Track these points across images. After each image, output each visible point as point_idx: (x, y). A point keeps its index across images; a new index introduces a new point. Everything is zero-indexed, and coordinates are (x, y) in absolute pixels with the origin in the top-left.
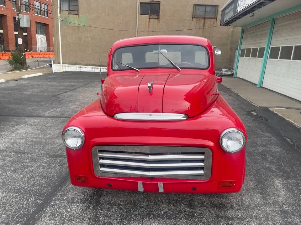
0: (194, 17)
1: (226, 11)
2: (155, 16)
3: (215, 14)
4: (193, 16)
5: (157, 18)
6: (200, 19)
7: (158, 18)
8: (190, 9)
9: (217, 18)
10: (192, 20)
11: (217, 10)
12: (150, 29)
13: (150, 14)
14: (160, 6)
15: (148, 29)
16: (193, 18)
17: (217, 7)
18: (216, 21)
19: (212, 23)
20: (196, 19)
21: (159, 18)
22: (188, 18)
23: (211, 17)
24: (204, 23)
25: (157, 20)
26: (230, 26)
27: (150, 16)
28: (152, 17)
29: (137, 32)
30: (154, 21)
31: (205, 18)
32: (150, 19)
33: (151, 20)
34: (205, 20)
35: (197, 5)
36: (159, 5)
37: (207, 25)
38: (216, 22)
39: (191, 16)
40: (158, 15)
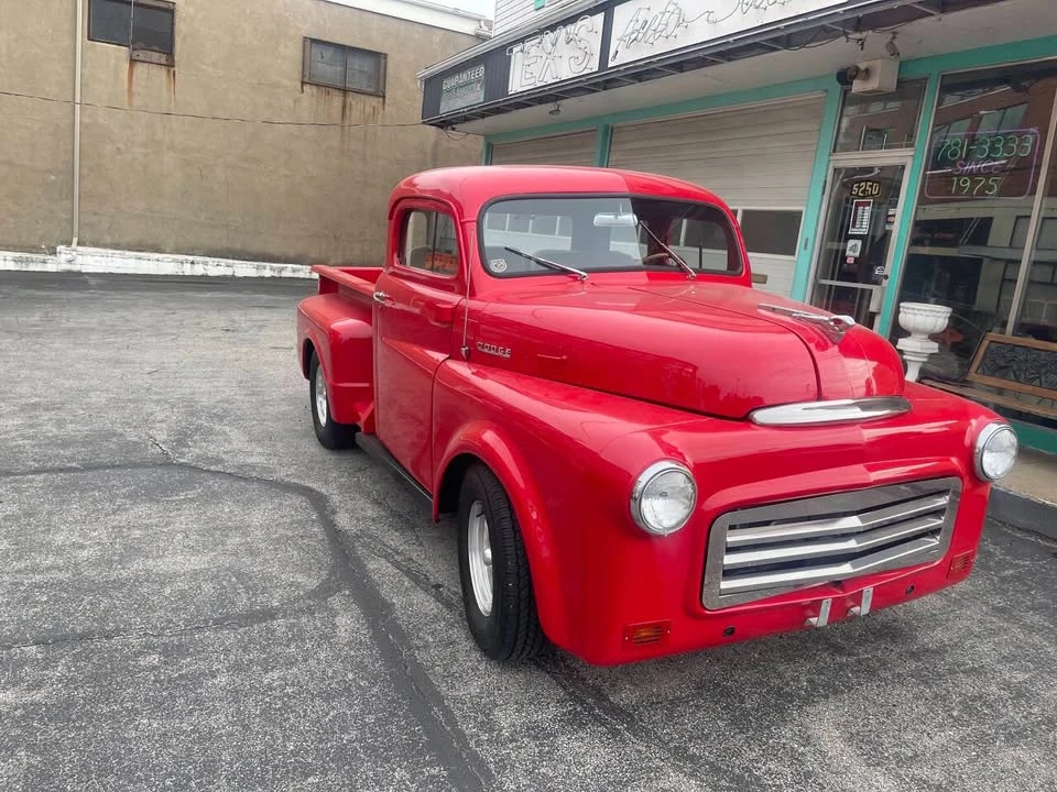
0: (306, 80)
1: (448, 84)
2: (155, 56)
3: (378, 83)
4: (303, 76)
5: (163, 61)
6: (331, 90)
7: (170, 64)
8: (293, 51)
9: (384, 97)
10: (303, 92)
11: (382, 71)
12: (137, 101)
13: (133, 42)
14: (177, 20)
15: (126, 98)
16: (303, 83)
17: (383, 61)
18: (380, 105)
19: (369, 110)
20: (315, 89)
21: (173, 66)
22: (285, 82)
23: (364, 89)
24: (344, 107)
25: (163, 71)
26: (453, 129)
27: (136, 53)
28: (142, 55)
29: (78, 107)
30: (150, 75)
31: (345, 91)
32: (133, 61)
33: (140, 69)
34: (345, 96)
35: (315, 41)
36: (168, 15)
37: (355, 114)
38: (384, 108)
39: (297, 75)
40: (170, 52)
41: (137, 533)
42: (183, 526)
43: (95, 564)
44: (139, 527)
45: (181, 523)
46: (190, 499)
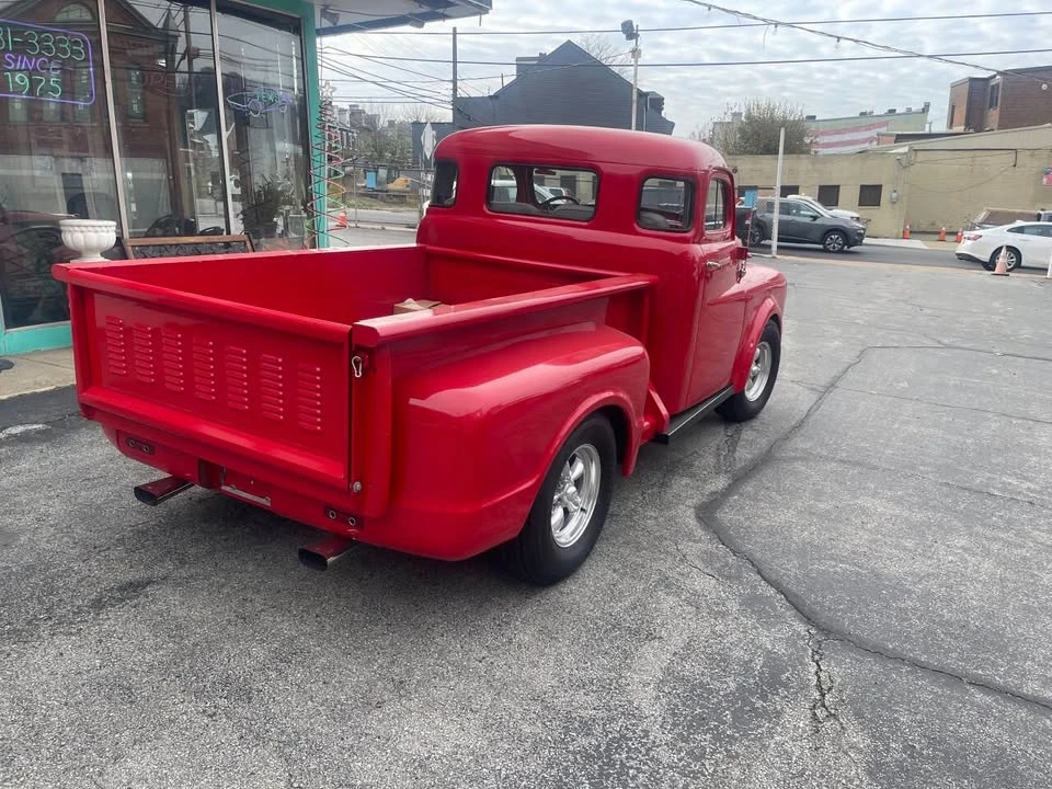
41: (909, 544)
42: (861, 533)
43: (952, 530)
44: (905, 549)
45: (861, 538)
46: (835, 560)
